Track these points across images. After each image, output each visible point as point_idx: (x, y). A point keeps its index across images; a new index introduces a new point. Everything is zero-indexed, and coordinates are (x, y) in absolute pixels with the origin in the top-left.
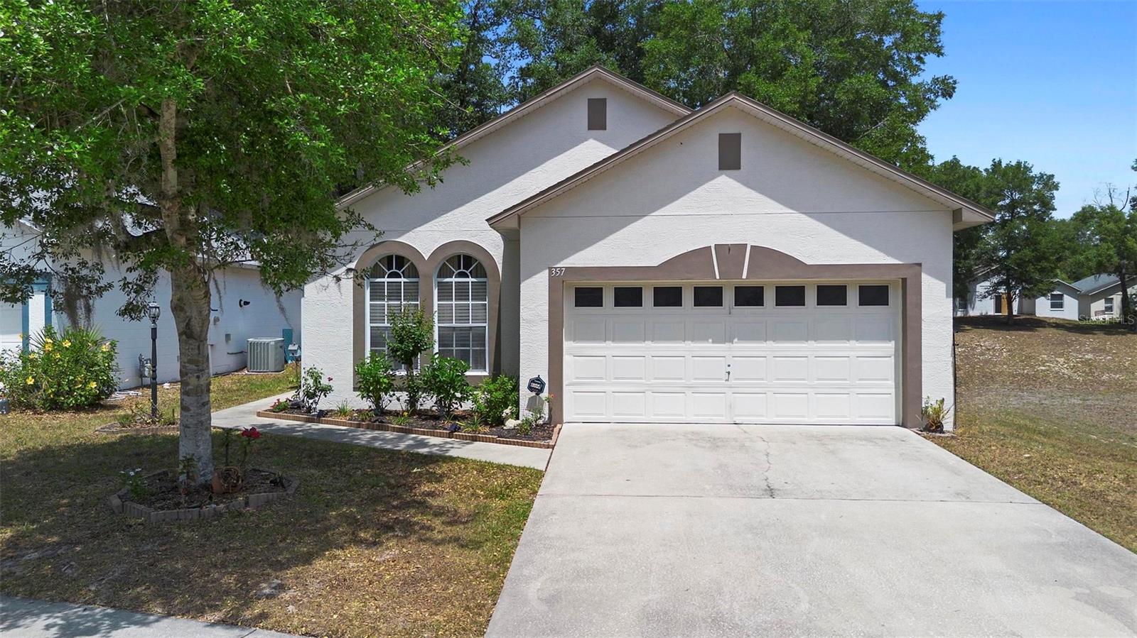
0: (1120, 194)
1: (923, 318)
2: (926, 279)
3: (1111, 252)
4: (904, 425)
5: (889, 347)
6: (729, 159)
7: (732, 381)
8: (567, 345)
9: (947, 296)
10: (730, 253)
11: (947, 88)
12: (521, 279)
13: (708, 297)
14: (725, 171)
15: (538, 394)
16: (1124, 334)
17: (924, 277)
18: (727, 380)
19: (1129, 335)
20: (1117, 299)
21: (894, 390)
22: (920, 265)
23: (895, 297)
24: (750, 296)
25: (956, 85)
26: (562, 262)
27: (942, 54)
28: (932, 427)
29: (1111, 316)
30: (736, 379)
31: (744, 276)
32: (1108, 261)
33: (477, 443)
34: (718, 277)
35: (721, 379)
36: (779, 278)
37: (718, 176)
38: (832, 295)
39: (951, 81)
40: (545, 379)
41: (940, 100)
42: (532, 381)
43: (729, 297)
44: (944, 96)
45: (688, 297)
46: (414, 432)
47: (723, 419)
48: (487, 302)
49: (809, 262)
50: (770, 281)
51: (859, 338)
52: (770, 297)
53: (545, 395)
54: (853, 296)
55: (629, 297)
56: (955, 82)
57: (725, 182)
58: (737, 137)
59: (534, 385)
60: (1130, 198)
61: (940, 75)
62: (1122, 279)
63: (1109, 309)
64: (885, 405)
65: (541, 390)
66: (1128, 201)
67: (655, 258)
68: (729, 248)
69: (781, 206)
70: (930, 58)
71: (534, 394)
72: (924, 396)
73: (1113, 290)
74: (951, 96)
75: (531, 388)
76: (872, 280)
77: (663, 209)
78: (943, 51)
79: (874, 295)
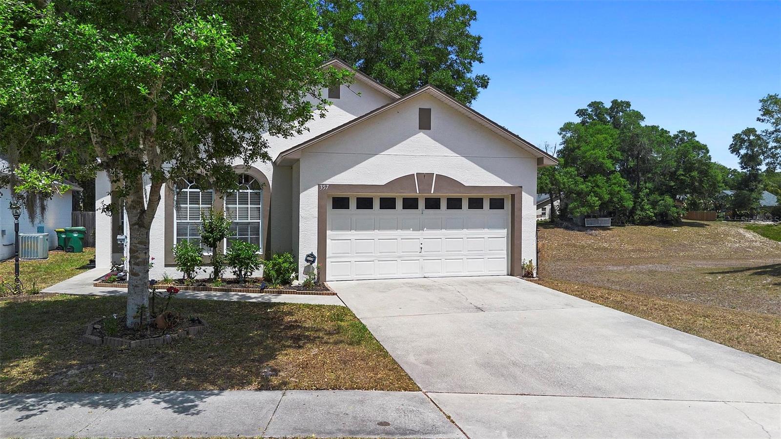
0: (552, 148)
1: (522, 216)
2: (525, 196)
3: (547, 181)
4: (511, 275)
5: (504, 232)
6: (425, 123)
7: (423, 253)
8: (329, 232)
9: (534, 205)
10: (425, 178)
11: (484, 82)
12: (300, 191)
13: (410, 204)
14: (423, 130)
15: (311, 264)
16: (553, 228)
17: (523, 193)
18: (420, 252)
19: (556, 229)
20: (548, 208)
21: (506, 256)
22: (521, 187)
23: (508, 204)
24: (433, 204)
25: (489, 81)
26: (327, 181)
27: (482, 62)
28: (528, 275)
29: (545, 218)
30: (425, 252)
31: (432, 192)
32: (546, 186)
33: (283, 295)
34: (418, 192)
35: (417, 252)
36: (451, 193)
37: (419, 133)
38: (475, 203)
39: (486, 78)
40: (316, 255)
41: (480, 89)
42: (308, 256)
43: (422, 204)
44: (482, 87)
45: (399, 204)
46: (232, 291)
47: (417, 275)
48: (260, 206)
49: (466, 184)
50: (444, 195)
51: (490, 227)
52: (444, 204)
53: (315, 265)
54: (486, 204)
55: (365, 203)
56: (488, 79)
57: (422, 137)
58: (429, 111)
59: (309, 258)
60: (556, 150)
61: (481, 74)
62: (551, 196)
63: (544, 214)
64: (502, 265)
65: (313, 262)
66: (556, 152)
67: (383, 180)
68: (424, 175)
69: (452, 152)
70: (475, 64)
71: (309, 264)
72: (523, 259)
73: (546, 203)
74: (486, 87)
75: (307, 260)
76: (497, 195)
77: (387, 151)
78: (482, 60)
79: (497, 204)
